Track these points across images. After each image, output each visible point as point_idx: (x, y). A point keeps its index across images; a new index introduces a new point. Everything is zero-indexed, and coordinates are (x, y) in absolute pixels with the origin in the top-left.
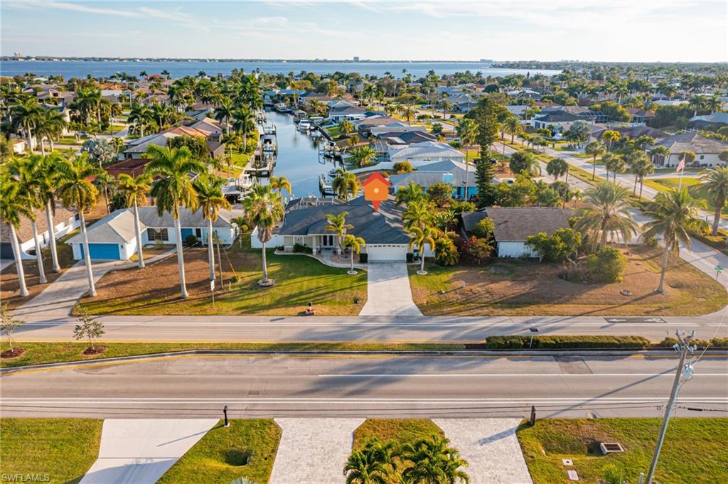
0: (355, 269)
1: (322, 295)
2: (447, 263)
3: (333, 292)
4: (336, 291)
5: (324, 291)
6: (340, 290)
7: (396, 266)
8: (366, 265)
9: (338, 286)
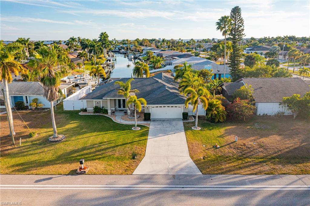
0: (138, 126)
1: (103, 150)
2: (217, 120)
3: (114, 147)
4: (117, 146)
5: (106, 146)
6: (121, 145)
7: (174, 123)
8: (149, 122)
9: (120, 141)
